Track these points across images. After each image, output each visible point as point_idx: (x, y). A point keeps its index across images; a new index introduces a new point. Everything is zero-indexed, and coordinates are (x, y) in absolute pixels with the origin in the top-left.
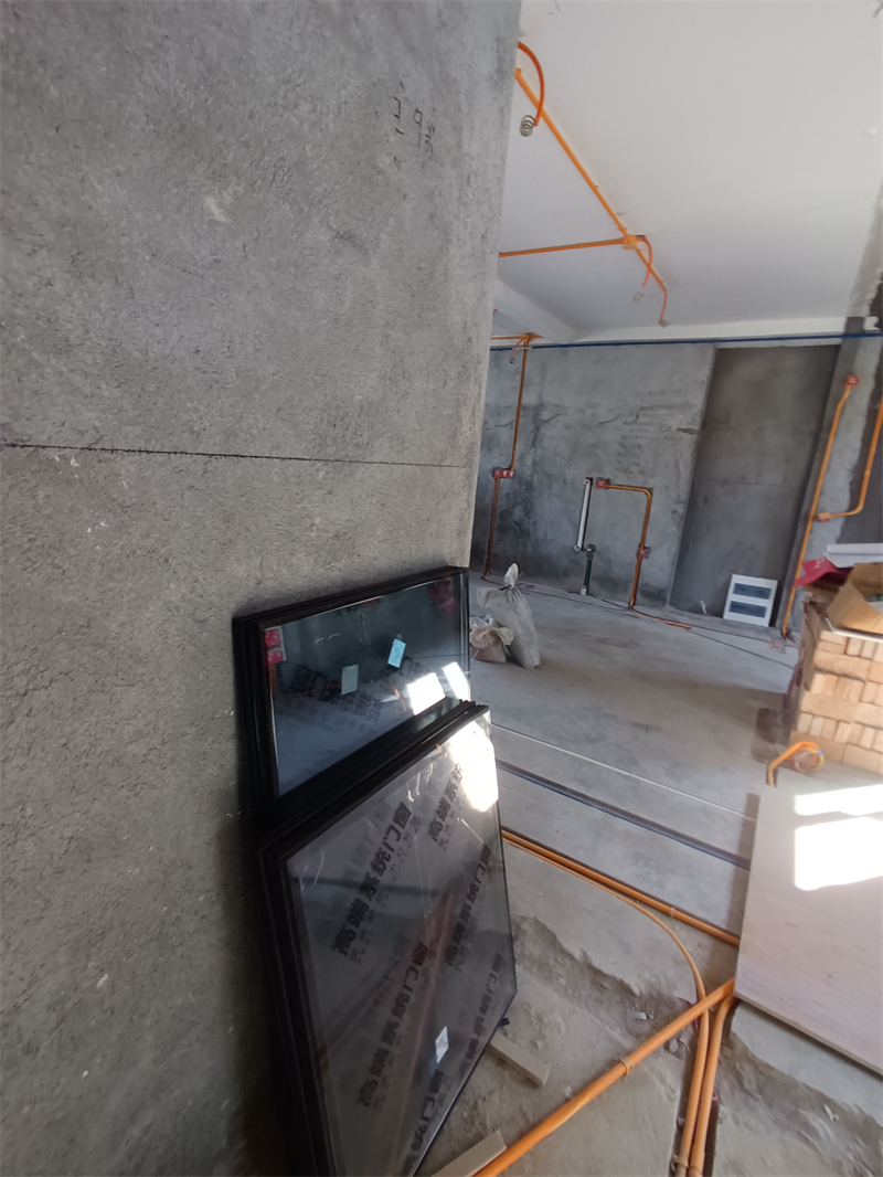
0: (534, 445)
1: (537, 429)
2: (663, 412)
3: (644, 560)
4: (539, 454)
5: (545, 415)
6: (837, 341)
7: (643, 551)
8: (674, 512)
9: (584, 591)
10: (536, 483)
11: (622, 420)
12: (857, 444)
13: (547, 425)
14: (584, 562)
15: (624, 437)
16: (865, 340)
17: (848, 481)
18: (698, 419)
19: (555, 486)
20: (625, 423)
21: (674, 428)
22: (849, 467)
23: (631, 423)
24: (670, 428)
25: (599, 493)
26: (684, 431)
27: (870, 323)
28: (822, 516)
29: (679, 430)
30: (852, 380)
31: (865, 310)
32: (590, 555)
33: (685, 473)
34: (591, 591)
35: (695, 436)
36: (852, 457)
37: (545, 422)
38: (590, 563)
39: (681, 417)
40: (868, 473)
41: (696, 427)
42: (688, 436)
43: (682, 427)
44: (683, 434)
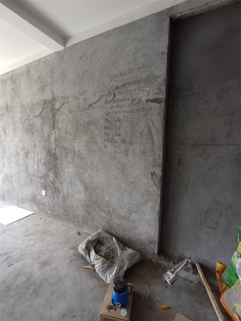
0: (54, 128)
1: (54, 115)
2: (133, 88)
4: (57, 134)
5: (57, 106)
8: (153, 174)
10: (58, 155)
11: (103, 100)
13: (59, 112)
15: (107, 114)
18: (164, 88)
19: (69, 156)
20: (106, 102)
21: (144, 99)
23: (110, 101)
24: (140, 100)
26: (153, 101)
29: (147, 101)
35: (163, 105)
37: (57, 110)
39: (148, 89)
41: (163, 96)
42: (156, 105)
43: (151, 97)
44: (152, 104)
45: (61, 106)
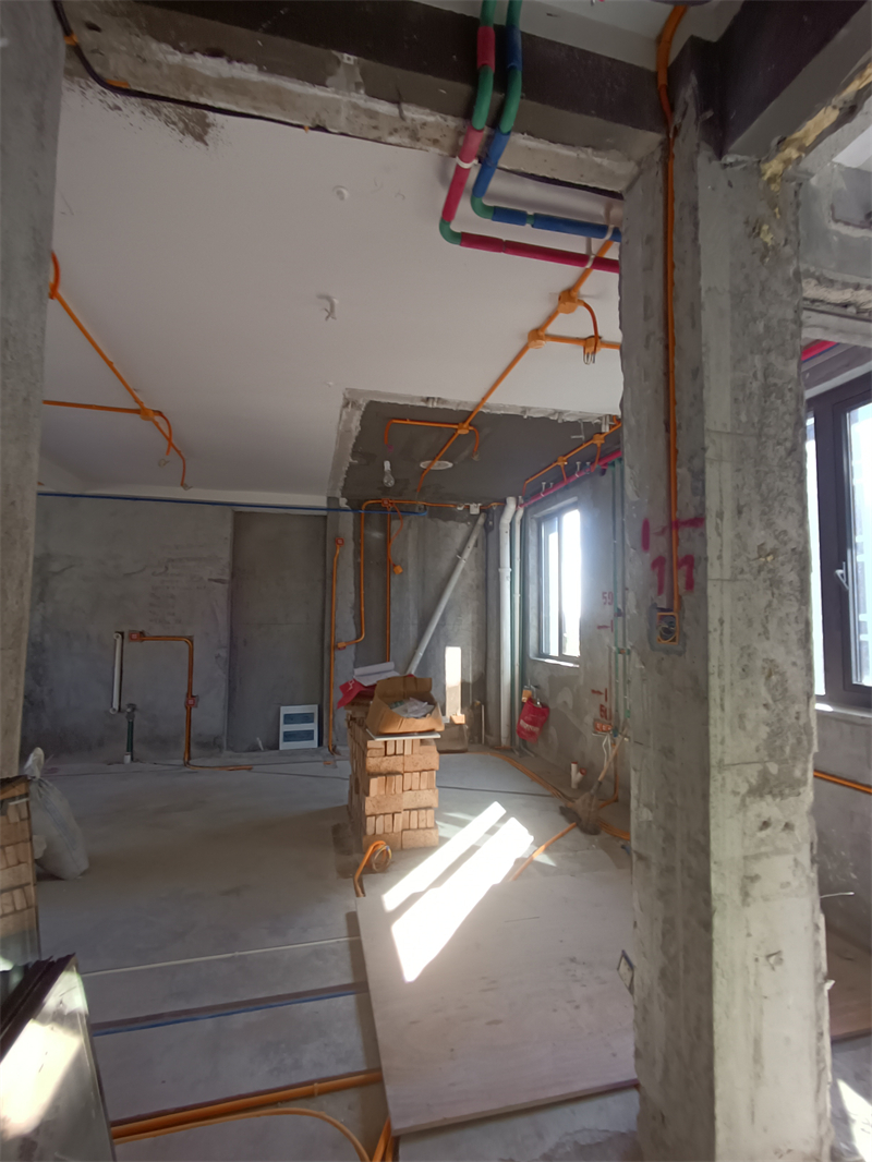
1: (45, 581)
2: (192, 564)
3: (193, 709)
6: (324, 513)
7: (191, 699)
8: (218, 657)
9: (128, 757)
11: (150, 571)
12: (352, 588)
13: (58, 578)
14: (125, 725)
15: (155, 588)
16: (342, 513)
17: (352, 616)
18: (228, 571)
19: (77, 645)
20: (153, 574)
21: (206, 578)
22: (350, 605)
23: (161, 574)
24: (201, 578)
25: (133, 648)
26: (216, 581)
27: (343, 502)
28: (340, 645)
29: (210, 580)
30: (340, 542)
31: (338, 494)
32: (130, 717)
33: (223, 619)
34: (135, 757)
35: (227, 586)
36: (352, 597)
37: (55, 574)
38: (131, 726)
39: (211, 568)
40: (363, 609)
41: (227, 577)
42: (221, 585)
43: (214, 577)
44: (214, 583)
45: (64, 570)
